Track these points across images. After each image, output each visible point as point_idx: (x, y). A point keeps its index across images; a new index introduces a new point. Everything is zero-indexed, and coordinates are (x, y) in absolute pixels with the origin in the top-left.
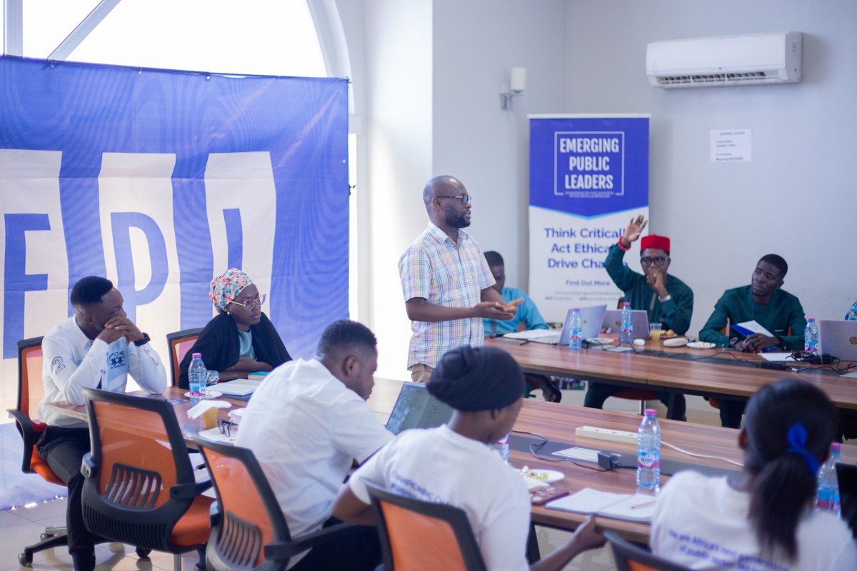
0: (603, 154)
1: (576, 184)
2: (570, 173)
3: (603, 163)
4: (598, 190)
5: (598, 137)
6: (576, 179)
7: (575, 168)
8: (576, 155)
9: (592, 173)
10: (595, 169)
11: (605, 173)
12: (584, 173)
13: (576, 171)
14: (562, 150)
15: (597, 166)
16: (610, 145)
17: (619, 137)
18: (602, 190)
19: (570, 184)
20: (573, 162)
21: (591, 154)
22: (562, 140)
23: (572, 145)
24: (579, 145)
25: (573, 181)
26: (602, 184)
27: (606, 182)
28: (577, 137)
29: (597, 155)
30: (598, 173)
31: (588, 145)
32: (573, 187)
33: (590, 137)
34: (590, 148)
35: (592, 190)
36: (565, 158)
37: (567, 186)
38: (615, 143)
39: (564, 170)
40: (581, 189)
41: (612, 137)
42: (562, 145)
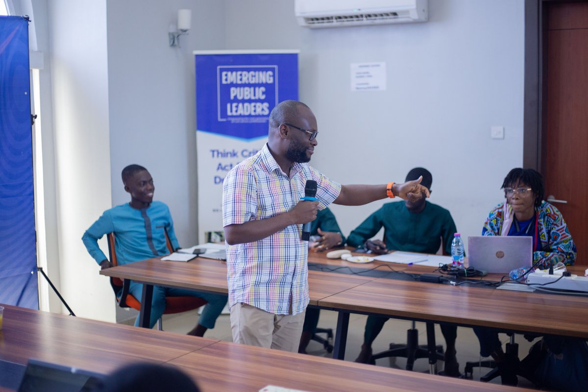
0: (259, 85)
1: (236, 111)
2: (232, 102)
3: (260, 93)
4: (256, 116)
5: (255, 70)
6: (237, 107)
7: (235, 97)
8: (237, 86)
9: (250, 101)
10: (253, 98)
11: (262, 101)
12: (243, 101)
13: (236, 100)
14: (224, 82)
15: (255, 95)
16: (266, 77)
17: (273, 70)
18: (259, 116)
19: (231, 111)
20: (234, 92)
21: (249, 85)
22: (224, 73)
23: (232, 77)
24: (239, 77)
25: (234, 109)
26: (259, 111)
27: (263, 110)
28: (237, 70)
29: (255, 86)
30: (256, 101)
31: (247, 77)
32: (234, 113)
33: (248, 70)
34: (248, 79)
35: (250, 116)
36: (227, 88)
37: (229, 113)
38: (270, 76)
39: (226, 99)
40: (240, 116)
41: (267, 70)
42: (224, 78)
